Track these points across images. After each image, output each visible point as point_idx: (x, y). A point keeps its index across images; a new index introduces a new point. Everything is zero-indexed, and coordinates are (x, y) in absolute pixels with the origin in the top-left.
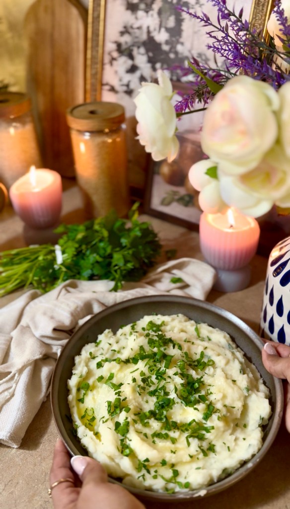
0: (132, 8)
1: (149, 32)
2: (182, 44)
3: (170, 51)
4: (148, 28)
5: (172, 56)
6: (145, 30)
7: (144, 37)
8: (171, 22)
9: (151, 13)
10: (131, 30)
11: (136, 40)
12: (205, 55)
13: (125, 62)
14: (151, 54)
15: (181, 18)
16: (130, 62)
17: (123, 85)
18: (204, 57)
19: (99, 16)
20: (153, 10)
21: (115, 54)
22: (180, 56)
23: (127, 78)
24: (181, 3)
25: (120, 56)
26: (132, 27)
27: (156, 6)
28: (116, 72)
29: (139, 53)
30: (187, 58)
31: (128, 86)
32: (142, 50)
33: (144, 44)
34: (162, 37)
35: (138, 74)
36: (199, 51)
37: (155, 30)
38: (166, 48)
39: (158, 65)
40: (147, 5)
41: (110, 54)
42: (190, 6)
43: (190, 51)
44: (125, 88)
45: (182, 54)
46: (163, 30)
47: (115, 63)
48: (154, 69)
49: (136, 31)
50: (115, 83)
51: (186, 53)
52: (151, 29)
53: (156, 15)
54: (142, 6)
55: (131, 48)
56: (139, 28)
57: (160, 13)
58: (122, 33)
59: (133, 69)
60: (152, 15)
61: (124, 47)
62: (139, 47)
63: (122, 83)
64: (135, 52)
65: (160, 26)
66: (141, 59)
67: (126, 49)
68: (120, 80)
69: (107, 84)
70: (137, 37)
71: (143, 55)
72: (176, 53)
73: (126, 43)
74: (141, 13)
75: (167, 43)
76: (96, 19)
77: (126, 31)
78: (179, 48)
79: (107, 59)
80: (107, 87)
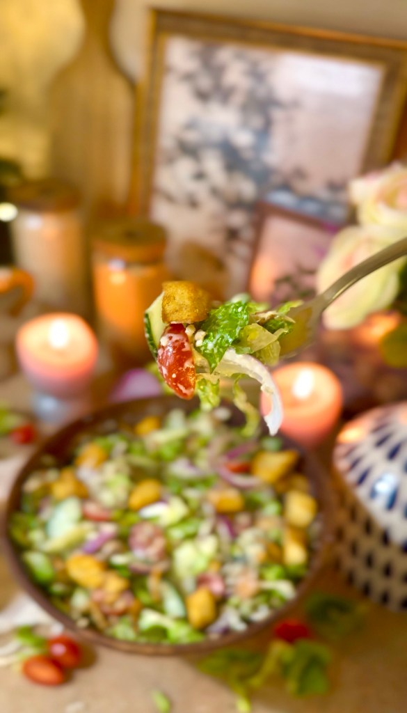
0: (202, 96)
2: (272, 151)
3: (255, 159)
5: (256, 165)
8: (257, 121)
16: (196, 167)
20: (232, 102)
23: (192, 186)
26: (200, 122)
27: (238, 99)
28: (175, 177)
31: (192, 196)
32: (216, 153)
33: (218, 145)
34: (243, 139)
35: (206, 183)
36: (296, 164)
38: (248, 155)
40: (223, 95)
44: (187, 199)
45: (270, 164)
47: (173, 165)
53: (236, 111)
54: (217, 96)
55: (198, 149)
58: (187, 128)
59: (200, 176)
62: (210, 150)
64: (204, 153)
66: (213, 165)
71: (216, 160)
74: (213, 106)
78: (266, 156)
79: (162, 158)
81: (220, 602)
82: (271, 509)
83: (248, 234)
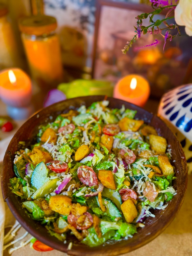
17: (58, 3)
31: (62, 3)
44: (60, 5)
50: (53, 1)
69: (47, 3)
81: (138, 204)
82: (145, 146)
83: (92, 19)
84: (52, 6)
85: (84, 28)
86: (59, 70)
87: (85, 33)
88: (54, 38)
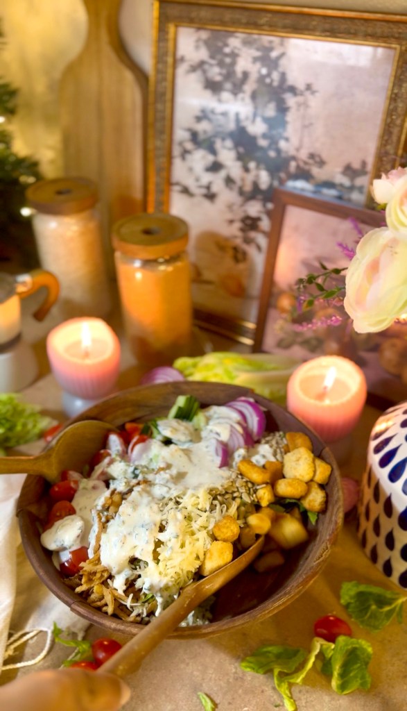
0: (213, 87)
1: (238, 120)
2: (287, 139)
3: (270, 147)
4: (237, 115)
5: (272, 154)
6: (232, 116)
7: (232, 126)
8: (271, 111)
9: (241, 95)
10: (211, 116)
11: (220, 129)
12: (319, 156)
13: (203, 158)
14: (241, 150)
15: (285, 106)
16: (211, 158)
17: (201, 187)
18: (317, 159)
19: (164, 94)
20: (244, 92)
21: (189, 146)
22: (283, 155)
23: (206, 178)
24: (285, 86)
25: (196, 149)
26: (213, 112)
27: (249, 87)
28: (191, 169)
29: (224, 147)
30: (294, 158)
31: (208, 187)
32: (229, 143)
33: (231, 135)
34: (257, 128)
35: (223, 174)
36: (312, 150)
37: (247, 118)
38: (263, 143)
39: (252, 165)
40: (235, 85)
41: (181, 144)
42: (298, 92)
43: (298, 150)
44: (204, 191)
45: (286, 152)
46: (259, 120)
47: (188, 157)
48: (247, 170)
49: (220, 117)
50: (190, 183)
51: (292, 152)
52: (242, 116)
53: (248, 100)
54: (228, 86)
55: (213, 139)
56: (224, 114)
57: (254, 96)
58: (199, 119)
59: (215, 167)
60: (243, 99)
61: (201, 137)
62: (223, 139)
63: (199, 184)
64: (218, 144)
65: (255, 115)
66: (227, 155)
67: (205, 140)
68: (197, 180)
69: (177, 184)
70: (220, 126)
71: (230, 149)
72: (278, 151)
73: (205, 132)
74: (226, 95)
75: (264, 136)
76: (160, 96)
77: (203, 116)
78: (283, 144)
79: (176, 151)
80: (176, 188)
83: (265, 224)
84: (186, 191)
85: (248, 241)
86: (184, 323)
87: (251, 251)
88: (179, 264)
